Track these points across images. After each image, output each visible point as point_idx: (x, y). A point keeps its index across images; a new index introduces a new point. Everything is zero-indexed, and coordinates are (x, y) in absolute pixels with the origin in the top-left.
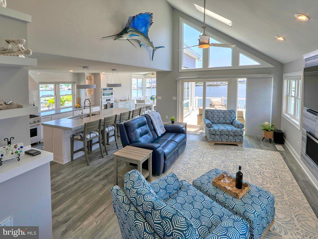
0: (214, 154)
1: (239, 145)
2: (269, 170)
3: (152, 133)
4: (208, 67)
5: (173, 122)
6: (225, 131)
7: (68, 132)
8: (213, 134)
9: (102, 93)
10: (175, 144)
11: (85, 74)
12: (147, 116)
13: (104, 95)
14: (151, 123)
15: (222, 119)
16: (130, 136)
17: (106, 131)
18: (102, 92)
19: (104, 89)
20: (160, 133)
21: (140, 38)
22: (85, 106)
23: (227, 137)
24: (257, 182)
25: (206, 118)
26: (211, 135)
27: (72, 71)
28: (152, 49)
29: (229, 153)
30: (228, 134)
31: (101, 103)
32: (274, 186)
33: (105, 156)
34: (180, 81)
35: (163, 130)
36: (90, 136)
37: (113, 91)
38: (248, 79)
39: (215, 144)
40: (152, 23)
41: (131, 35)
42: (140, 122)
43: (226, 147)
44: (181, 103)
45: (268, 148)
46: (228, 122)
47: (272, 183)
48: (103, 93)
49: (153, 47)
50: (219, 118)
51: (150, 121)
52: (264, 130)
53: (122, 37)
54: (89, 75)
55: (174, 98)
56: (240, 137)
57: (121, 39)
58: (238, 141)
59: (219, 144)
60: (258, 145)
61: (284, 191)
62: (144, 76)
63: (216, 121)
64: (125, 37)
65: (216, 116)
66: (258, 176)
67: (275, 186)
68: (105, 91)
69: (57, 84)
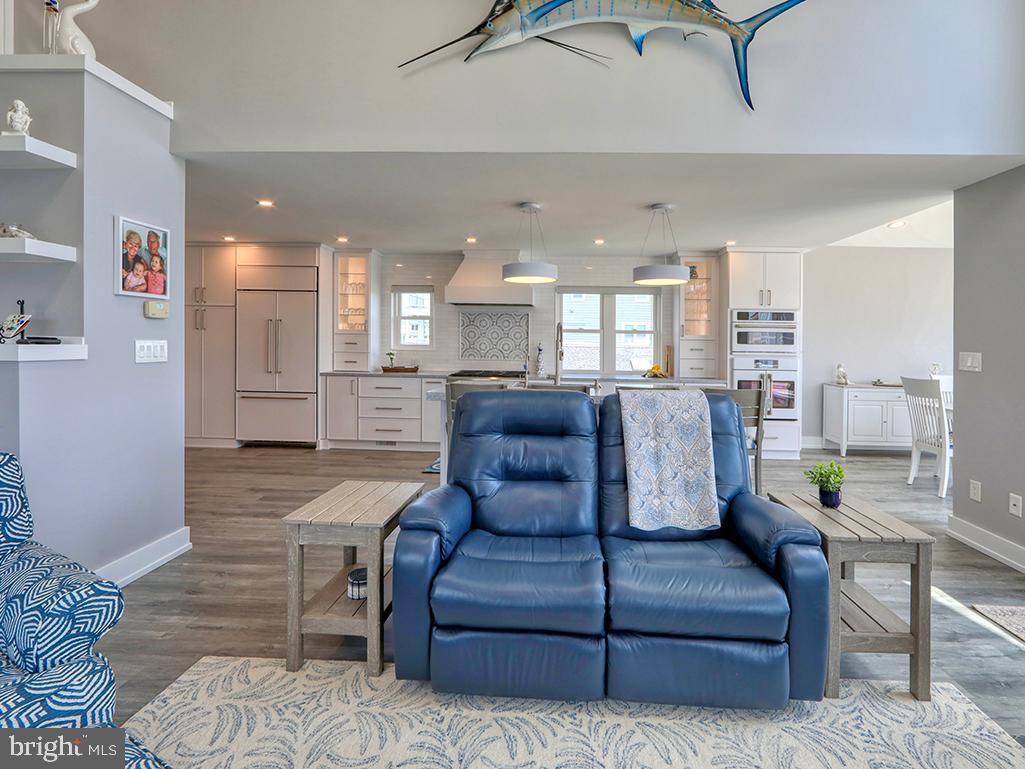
3: (600, 496)
9: (735, 331)
11: (679, 254)
13: (743, 338)
18: (736, 326)
19: (743, 316)
31: (733, 370)
37: (794, 327)
48: (740, 330)
51: (616, 428)
53: (490, 35)
54: (698, 260)
57: (489, 46)
68: (752, 323)
69: (607, 293)
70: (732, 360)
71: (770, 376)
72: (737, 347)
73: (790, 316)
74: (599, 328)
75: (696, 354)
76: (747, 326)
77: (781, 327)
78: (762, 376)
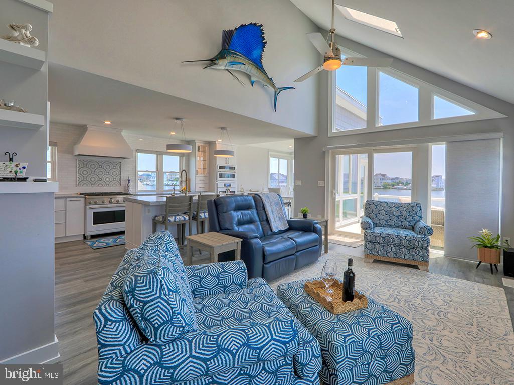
0: (365, 274)
1: (420, 267)
2: (463, 311)
3: (262, 226)
4: (375, 125)
5: (305, 216)
6: (393, 237)
7: (149, 211)
8: (371, 242)
9: (218, 173)
10: (293, 243)
11: (196, 141)
12: (258, 196)
13: (221, 176)
14: (262, 209)
15: (394, 218)
16: (220, 220)
17: (201, 217)
18: (219, 171)
19: (221, 167)
20: (277, 228)
21: (249, 68)
22: (181, 181)
23: (396, 250)
24: (424, 323)
25: (367, 216)
26: (367, 243)
27: (174, 133)
28: (272, 90)
29: (394, 276)
30: (399, 244)
31: (217, 188)
32: (457, 336)
33: (195, 256)
34: (330, 151)
35: (285, 225)
36: (175, 219)
37: (235, 172)
38: (450, 143)
39: (375, 261)
40: (266, 42)
41: (233, 63)
42: (240, 203)
43: (394, 268)
44: (332, 192)
45: (481, 280)
46: (406, 225)
47: (455, 331)
48: (220, 173)
49: (274, 86)
50: (390, 216)
51: (262, 205)
52: (479, 245)
53: (215, 64)
54: (202, 144)
55: (320, 183)
56: (422, 252)
57: (214, 67)
58: (418, 258)
59: (382, 261)
60: (463, 273)
61: (474, 347)
62: (289, 155)
63: (383, 222)
64: (222, 64)
65: (383, 212)
66: (431, 316)
67: (459, 337)
68: (224, 170)
69: (160, 154)
70: (217, 184)
71: (229, 189)
72: (219, 179)
73: (234, 168)
74: (155, 170)
75: (202, 182)
76: (222, 171)
77: (231, 172)
78: (226, 190)
